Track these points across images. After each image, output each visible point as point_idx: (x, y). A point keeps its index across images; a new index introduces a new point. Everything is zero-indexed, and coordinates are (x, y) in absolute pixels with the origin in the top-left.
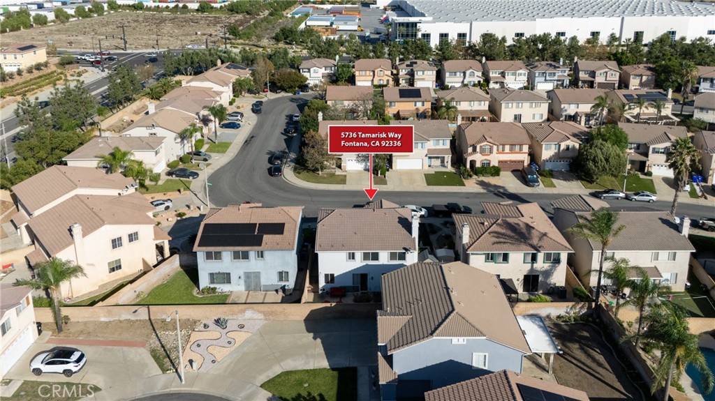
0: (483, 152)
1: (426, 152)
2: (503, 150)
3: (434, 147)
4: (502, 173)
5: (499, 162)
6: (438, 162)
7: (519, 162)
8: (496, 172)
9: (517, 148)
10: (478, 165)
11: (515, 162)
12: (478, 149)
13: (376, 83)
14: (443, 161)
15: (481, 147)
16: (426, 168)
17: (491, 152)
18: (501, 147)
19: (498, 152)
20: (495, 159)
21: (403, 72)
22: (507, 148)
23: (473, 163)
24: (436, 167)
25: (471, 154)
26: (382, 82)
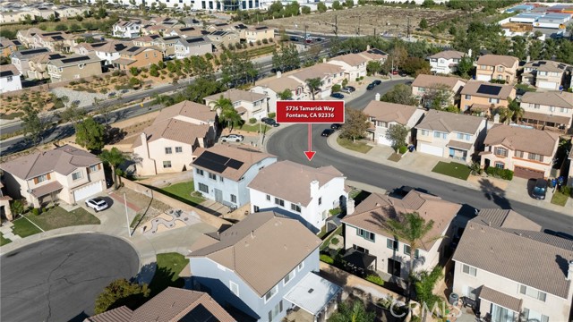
0: (498, 153)
1: (448, 142)
2: (522, 156)
3: (457, 140)
4: (514, 178)
5: (516, 167)
6: (461, 155)
7: (539, 172)
8: (507, 175)
9: (537, 157)
10: (492, 165)
11: (535, 171)
12: (493, 150)
13: (495, 78)
14: (465, 155)
15: (495, 148)
16: (447, 156)
17: (506, 155)
18: (519, 153)
19: (515, 157)
20: (510, 163)
21: (527, 71)
22: (526, 155)
23: (487, 162)
24: (458, 158)
25: (487, 153)
26: (500, 78)
